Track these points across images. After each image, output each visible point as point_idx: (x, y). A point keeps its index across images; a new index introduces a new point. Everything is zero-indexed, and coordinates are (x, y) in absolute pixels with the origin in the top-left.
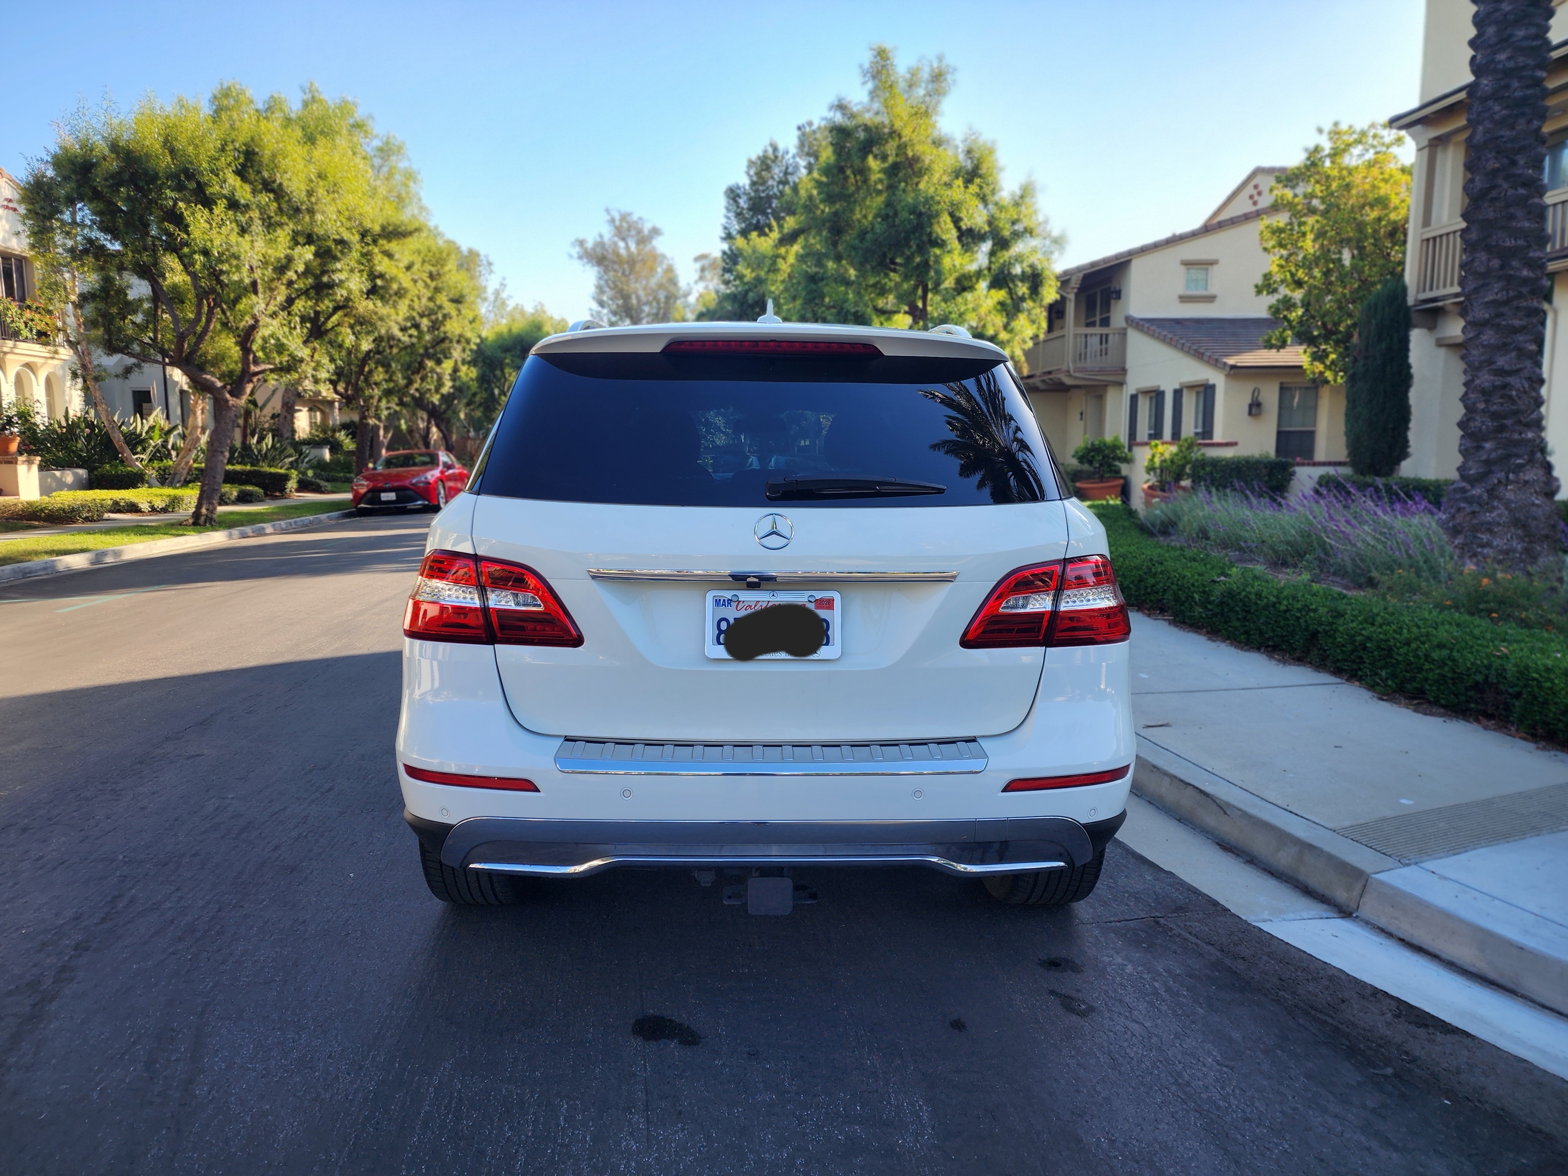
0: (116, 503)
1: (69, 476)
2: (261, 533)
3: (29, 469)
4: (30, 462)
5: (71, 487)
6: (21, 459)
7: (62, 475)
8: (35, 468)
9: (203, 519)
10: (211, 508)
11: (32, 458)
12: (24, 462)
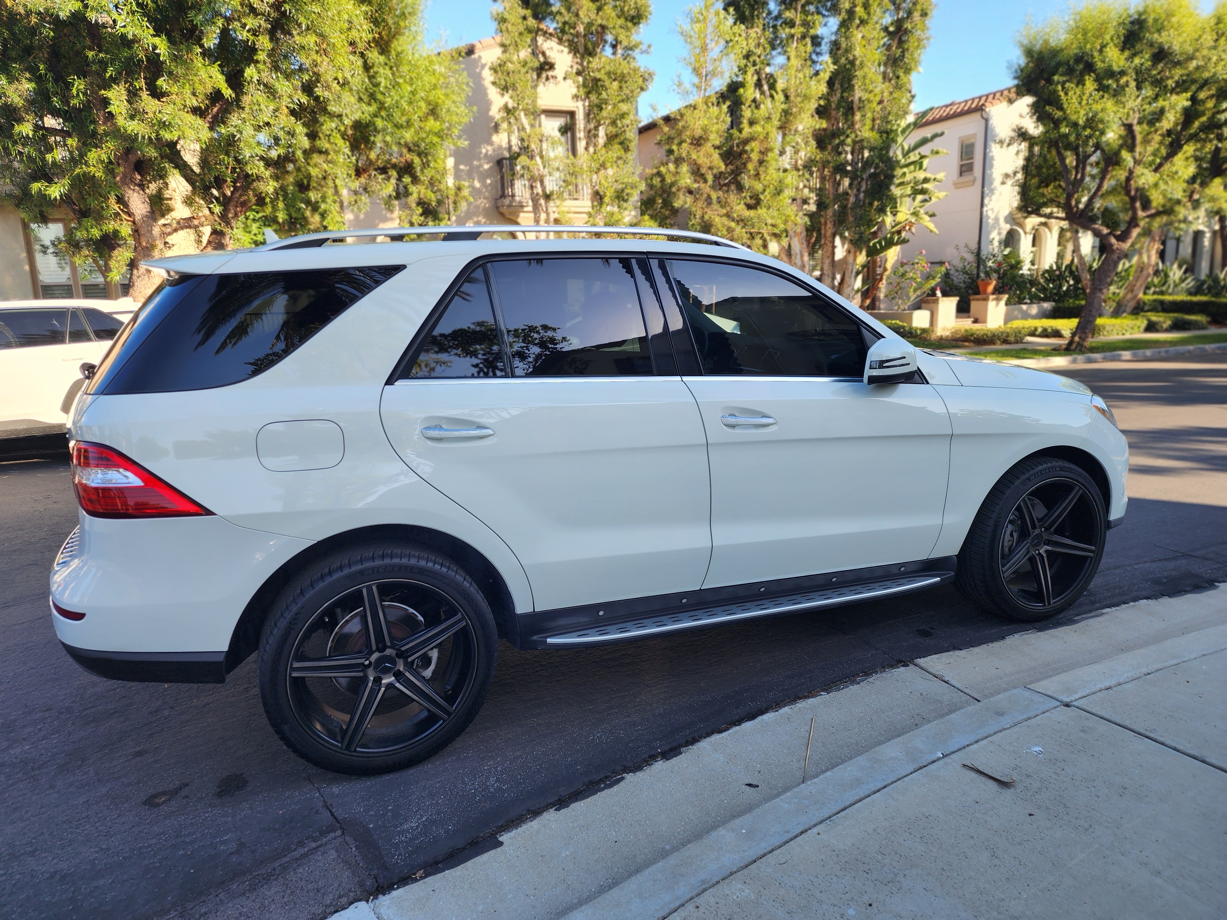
0: (1045, 330)
1: (1034, 309)
2: (1117, 359)
3: (997, 305)
4: (998, 300)
5: (1035, 317)
6: (991, 297)
7: (1028, 309)
8: (1003, 303)
9: (1074, 346)
10: (1083, 336)
11: (1001, 296)
12: (993, 300)
